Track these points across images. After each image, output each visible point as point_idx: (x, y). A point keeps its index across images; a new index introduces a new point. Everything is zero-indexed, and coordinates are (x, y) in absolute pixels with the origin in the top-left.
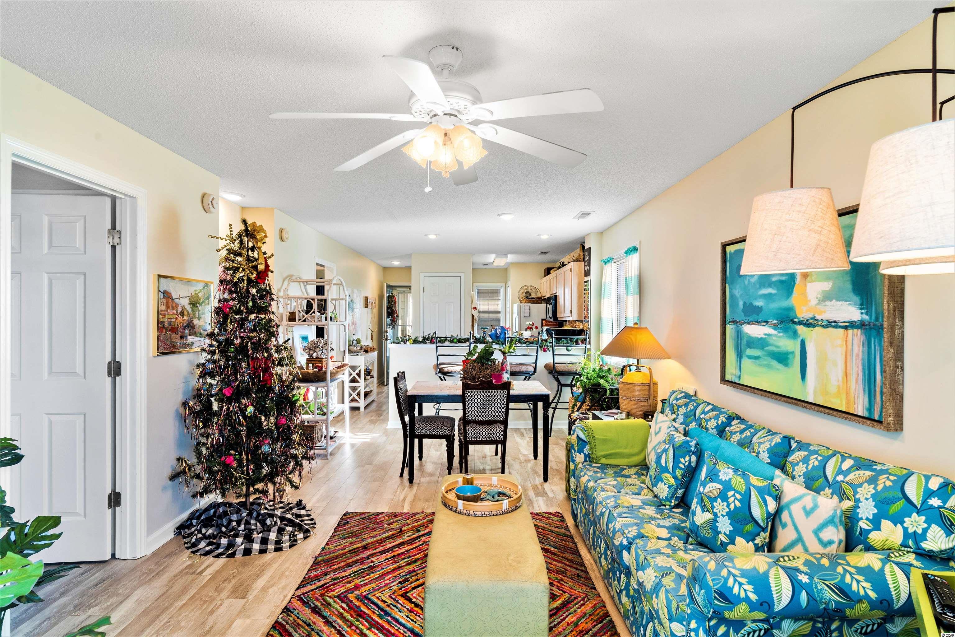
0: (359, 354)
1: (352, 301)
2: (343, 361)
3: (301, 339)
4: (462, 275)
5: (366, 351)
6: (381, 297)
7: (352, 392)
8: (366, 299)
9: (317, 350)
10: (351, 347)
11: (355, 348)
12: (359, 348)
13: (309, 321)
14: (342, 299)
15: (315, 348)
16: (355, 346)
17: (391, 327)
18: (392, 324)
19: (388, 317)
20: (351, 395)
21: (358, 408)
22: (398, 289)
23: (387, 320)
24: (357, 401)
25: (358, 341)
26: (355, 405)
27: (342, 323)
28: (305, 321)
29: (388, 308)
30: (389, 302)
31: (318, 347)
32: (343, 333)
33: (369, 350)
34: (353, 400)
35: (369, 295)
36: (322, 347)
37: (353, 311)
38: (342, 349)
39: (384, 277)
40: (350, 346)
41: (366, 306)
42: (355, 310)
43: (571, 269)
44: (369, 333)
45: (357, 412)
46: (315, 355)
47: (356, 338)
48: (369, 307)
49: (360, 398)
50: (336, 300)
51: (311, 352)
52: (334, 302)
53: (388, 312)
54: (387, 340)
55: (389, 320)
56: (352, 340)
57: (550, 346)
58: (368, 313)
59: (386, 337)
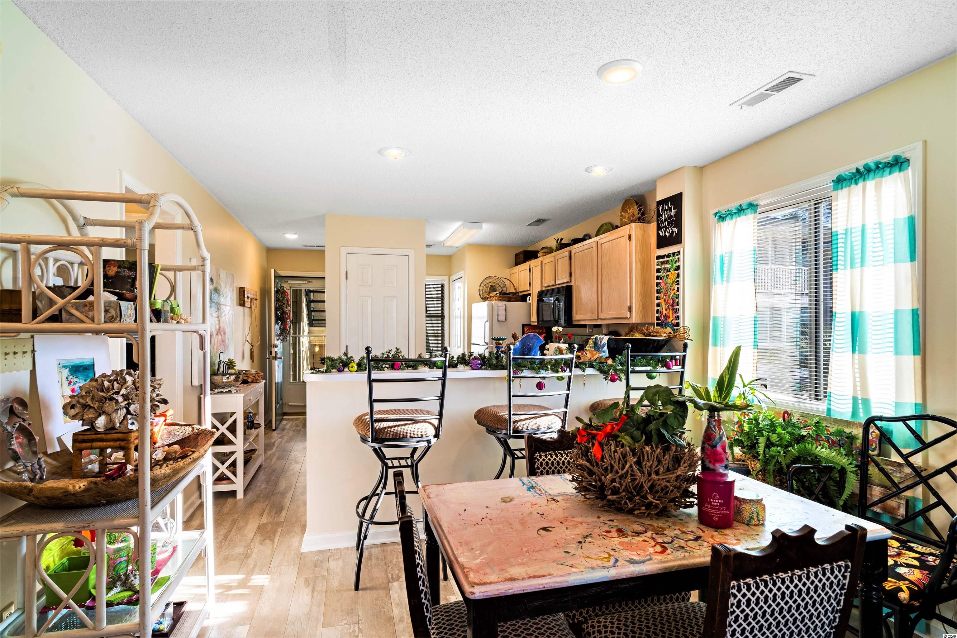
0: (233, 389)
1: (216, 290)
2: (200, 423)
3: (66, 372)
4: (411, 253)
5: (245, 382)
6: (264, 292)
7: (218, 464)
8: (242, 291)
9: (109, 407)
10: (216, 377)
11: (225, 379)
12: (232, 378)
13: (72, 318)
14: (194, 269)
15: (102, 401)
16: (224, 374)
17: (282, 338)
18: (282, 334)
19: (276, 323)
20: (216, 469)
21: (233, 494)
22: (289, 282)
23: (275, 328)
24: (229, 479)
25: (230, 364)
26: (224, 487)
27: (193, 328)
28: (55, 318)
29: (277, 309)
30: (277, 300)
31: (111, 399)
32: (197, 353)
33: (250, 380)
34: (222, 479)
35: (246, 284)
36: (126, 397)
37: (218, 309)
38: (196, 383)
39: (267, 261)
40: (213, 374)
41: (242, 303)
42: (223, 307)
43: (630, 237)
44: (247, 348)
45: (230, 501)
46: (101, 422)
47: (224, 358)
48: (248, 304)
49: (235, 475)
50: (176, 269)
51: (90, 415)
52: (170, 274)
53: (276, 315)
54: (275, 358)
55: (278, 327)
56: (217, 362)
57: (621, 371)
58: (244, 315)
59: (273, 354)
